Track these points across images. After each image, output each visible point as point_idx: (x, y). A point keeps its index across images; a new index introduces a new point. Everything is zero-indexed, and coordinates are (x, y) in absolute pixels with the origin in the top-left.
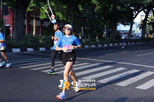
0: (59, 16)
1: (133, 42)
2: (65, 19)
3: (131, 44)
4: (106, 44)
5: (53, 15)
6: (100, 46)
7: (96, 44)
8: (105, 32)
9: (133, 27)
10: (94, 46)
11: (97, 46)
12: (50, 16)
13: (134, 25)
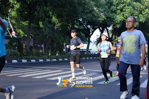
0: (20, 33)
1: (91, 57)
2: (26, 36)
3: (89, 58)
4: (66, 58)
5: (14, 32)
6: (60, 60)
7: (57, 58)
8: (64, 49)
9: (90, 45)
10: (55, 60)
11: (57, 59)
12: (11, 33)
13: (90, 43)
